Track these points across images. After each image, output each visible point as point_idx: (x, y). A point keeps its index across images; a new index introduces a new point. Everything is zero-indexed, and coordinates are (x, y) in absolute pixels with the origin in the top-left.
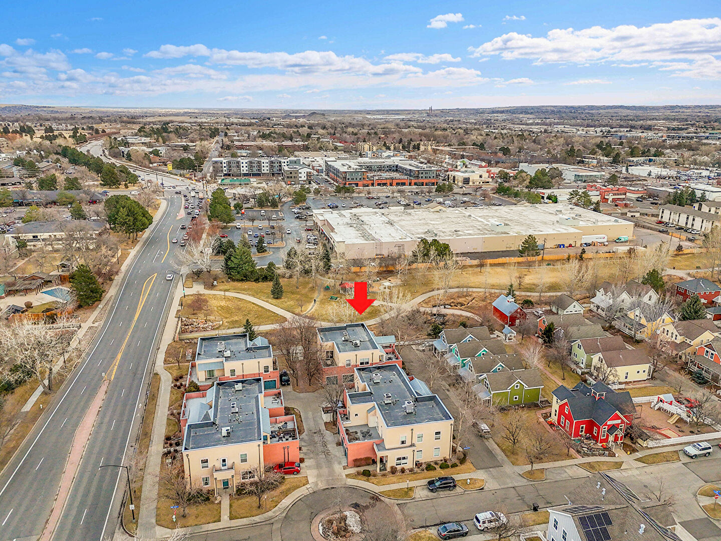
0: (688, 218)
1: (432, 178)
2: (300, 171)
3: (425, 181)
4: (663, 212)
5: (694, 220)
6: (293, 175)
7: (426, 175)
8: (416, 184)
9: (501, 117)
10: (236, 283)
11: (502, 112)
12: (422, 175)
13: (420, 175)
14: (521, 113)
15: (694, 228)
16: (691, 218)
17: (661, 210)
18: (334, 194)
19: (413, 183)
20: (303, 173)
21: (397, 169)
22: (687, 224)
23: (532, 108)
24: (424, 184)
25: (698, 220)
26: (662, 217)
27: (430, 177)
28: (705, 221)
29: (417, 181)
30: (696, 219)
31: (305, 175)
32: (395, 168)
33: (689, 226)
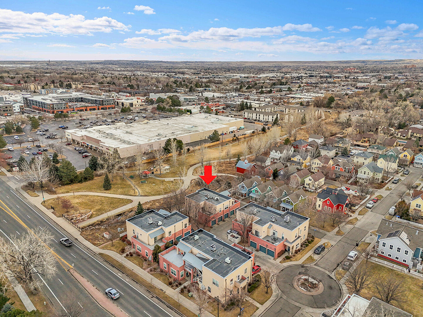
0: (257, 115)
1: (111, 104)
2: (13, 105)
3: (108, 106)
4: (244, 114)
5: (259, 116)
6: (8, 109)
7: (108, 103)
8: (102, 109)
9: (98, 66)
10: (66, 187)
11: (98, 63)
12: (105, 103)
13: (104, 103)
14: (110, 64)
15: (260, 119)
16: (258, 115)
17: (243, 113)
18: (54, 119)
19: (100, 109)
20: (16, 107)
21: (82, 100)
22: (256, 118)
23: (114, 61)
24: (107, 108)
25: (262, 116)
26: (244, 116)
27: (110, 104)
28: (265, 116)
29: (102, 107)
30: (261, 115)
31: (19, 108)
32: (80, 100)
33: (258, 119)
